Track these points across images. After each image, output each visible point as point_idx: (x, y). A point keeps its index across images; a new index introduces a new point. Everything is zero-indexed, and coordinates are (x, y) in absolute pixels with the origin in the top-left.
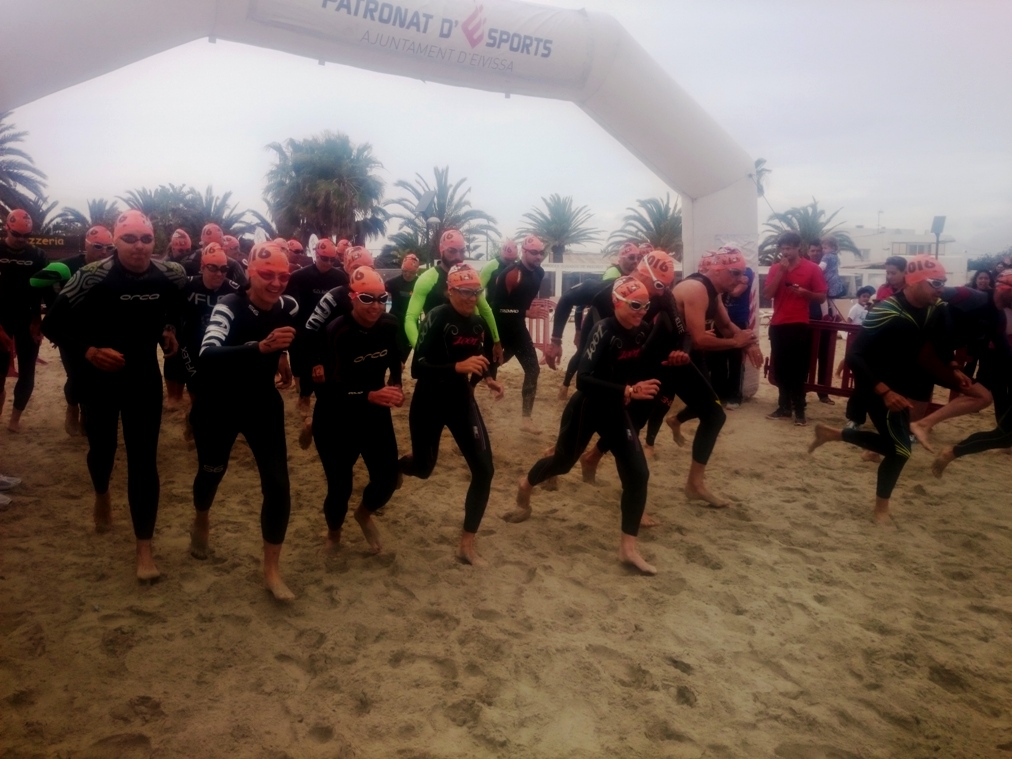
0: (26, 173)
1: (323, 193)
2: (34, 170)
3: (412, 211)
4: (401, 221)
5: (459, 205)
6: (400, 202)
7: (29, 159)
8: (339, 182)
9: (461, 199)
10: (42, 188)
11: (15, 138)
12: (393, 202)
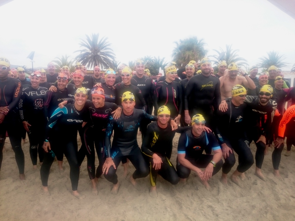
0: (111, 54)
1: (187, 55)
2: (113, 54)
3: (217, 59)
4: (214, 62)
5: (234, 56)
6: (214, 56)
7: (112, 50)
8: (193, 51)
9: (235, 54)
10: (115, 58)
11: (109, 45)
12: (211, 56)
